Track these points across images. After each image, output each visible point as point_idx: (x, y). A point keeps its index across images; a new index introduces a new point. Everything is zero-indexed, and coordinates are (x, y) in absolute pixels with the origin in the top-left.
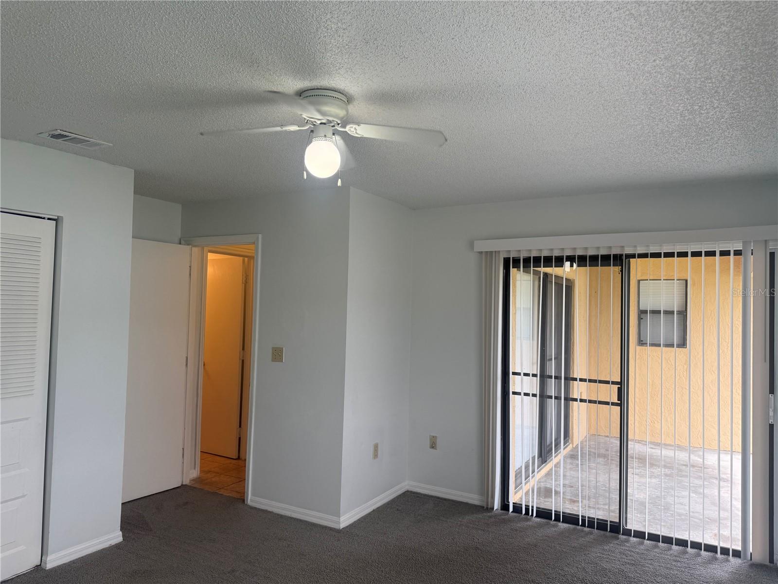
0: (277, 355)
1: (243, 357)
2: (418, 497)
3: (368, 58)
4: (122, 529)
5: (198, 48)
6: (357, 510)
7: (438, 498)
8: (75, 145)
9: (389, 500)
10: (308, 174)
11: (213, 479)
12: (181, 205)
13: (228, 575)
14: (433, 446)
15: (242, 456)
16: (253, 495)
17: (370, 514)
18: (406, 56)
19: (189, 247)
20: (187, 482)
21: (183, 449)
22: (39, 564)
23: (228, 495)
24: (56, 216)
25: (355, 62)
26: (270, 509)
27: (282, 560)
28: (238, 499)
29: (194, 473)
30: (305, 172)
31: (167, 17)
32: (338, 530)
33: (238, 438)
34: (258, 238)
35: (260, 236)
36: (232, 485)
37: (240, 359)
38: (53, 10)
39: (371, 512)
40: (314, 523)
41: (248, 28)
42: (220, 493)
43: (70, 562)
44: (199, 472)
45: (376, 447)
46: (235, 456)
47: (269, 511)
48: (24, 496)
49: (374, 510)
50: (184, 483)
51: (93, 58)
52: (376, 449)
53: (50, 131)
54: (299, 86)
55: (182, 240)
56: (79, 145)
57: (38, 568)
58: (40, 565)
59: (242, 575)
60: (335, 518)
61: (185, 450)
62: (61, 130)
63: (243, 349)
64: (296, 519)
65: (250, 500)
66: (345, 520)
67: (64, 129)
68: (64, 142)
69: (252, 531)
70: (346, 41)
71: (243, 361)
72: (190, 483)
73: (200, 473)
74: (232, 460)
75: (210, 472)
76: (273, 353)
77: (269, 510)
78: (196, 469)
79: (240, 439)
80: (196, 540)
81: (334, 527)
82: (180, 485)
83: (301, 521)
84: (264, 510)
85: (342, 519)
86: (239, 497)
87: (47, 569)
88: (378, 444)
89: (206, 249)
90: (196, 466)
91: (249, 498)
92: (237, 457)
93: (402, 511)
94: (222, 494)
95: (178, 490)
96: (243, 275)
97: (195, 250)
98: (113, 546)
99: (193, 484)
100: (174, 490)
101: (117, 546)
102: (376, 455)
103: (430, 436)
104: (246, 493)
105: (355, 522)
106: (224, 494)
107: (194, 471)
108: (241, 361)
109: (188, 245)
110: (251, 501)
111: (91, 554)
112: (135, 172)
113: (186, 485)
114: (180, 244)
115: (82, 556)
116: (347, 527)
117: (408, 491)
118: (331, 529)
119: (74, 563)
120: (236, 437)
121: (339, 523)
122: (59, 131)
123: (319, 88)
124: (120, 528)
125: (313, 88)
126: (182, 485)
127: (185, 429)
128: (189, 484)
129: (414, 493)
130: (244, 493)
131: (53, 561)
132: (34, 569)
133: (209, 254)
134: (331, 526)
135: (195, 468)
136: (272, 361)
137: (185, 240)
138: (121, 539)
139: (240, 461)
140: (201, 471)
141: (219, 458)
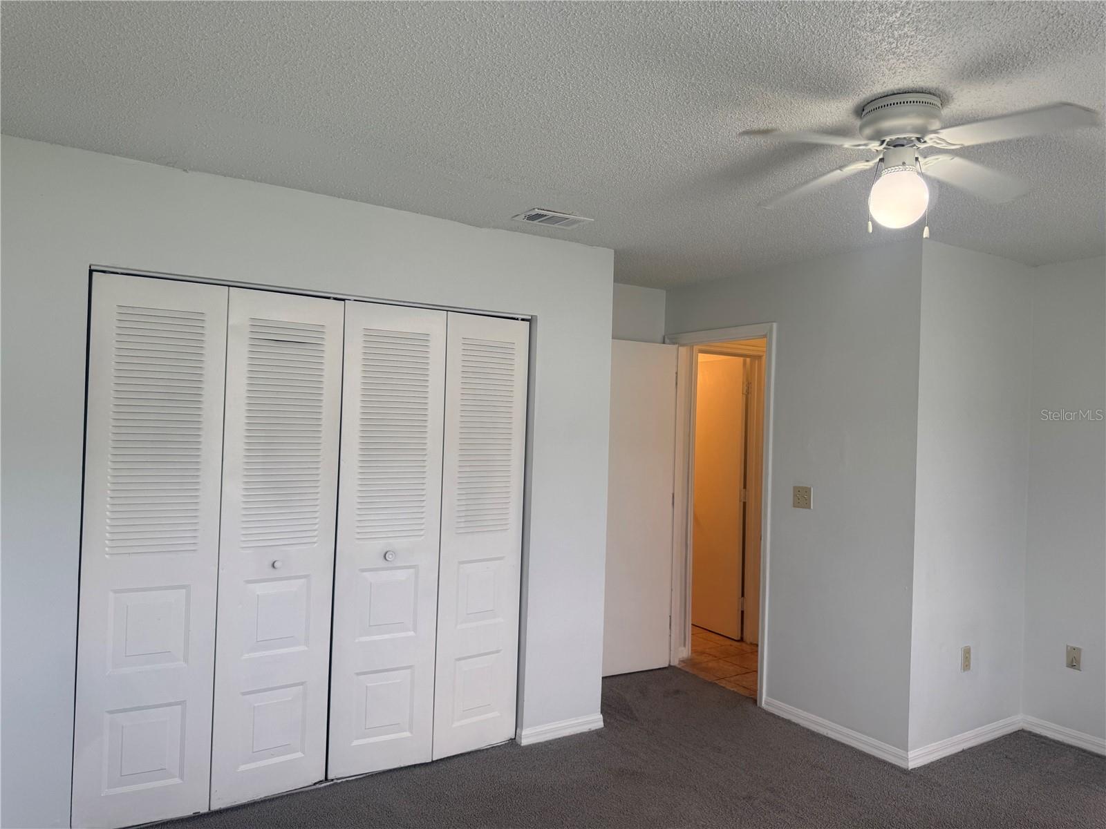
0: (802, 497)
1: (745, 498)
2: (1043, 743)
3: (988, 29)
4: (602, 712)
5: (722, 69)
6: (934, 745)
7: (1084, 751)
8: (552, 226)
9: (992, 738)
10: (875, 225)
11: (710, 664)
12: (665, 292)
13: (742, 801)
14: (1074, 663)
15: (748, 637)
16: (768, 695)
17: (957, 755)
18: (1061, 12)
19: (676, 346)
20: (675, 663)
21: (670, 617)
22: (513, 737)
23: (732, 689)
24: (529, 315)
25: (965, 39)
26: (794, 719)
27: (819, 797)
28: (747, 698)
29: (684, 652)
30: (870, 223)
31: (687, 33)
32: (905, 770)
33: (740, 612)
34: (771, 330)
35: (775, 325)
36: (737, 677)
37: (740, 501)
38: (551, 56)
39: (959, 753)
40: (865, 753)
41: (799, 24)
42: (722, 685)
43: (547, 741)
44: (690, 652)
45: (967, 653)
46: (737, 636)
47: (794, 723)
48: (497, 652)
49: (963, 751)
50: (672, 664)
51: (588, 109)
52: (967, 655)
53: (527, 212)
54: (864, 96)
55: (666, 339)
56: (556, 225)
57: (513, 742)
58: (515, 739)
59: (763, 806)
60: (901, 752)
61: (672, 619)
62: (538, 209)
63: (745, 487)
64: (836, 741)
65: (765, 701)
66: (917, 757)
67: (543, 208)
68: (541, 223)
69: (771, 746)
70: (954, 9)
71: (744, 504)
72: (679, 664)
73: (692, 653)
74: (733, 642)
75: (704, 653)
76: (795, 495)
77: (793, 721)
78: (687, 647)
79: (742, 612)
80: (695, 744)
81: (899, 765)
82: (667, 666)
83: (843, 745)
84: (786, 720)
85: (911, 754)
86: (747, 695)
87: (522, 745)
88: (970, 649)
89: (696, 348)
90: (687, 643)
91: (763, 700)
92: (739, 638)
93: (1016, 760)
94: (724, 687)
95: (665, 671)
96: (743, 383)
97: (683, 350)
98: (593, 731)
99: (683, 667)
100: (660, 671)
101: (597, 733)
102: (966, 665)
103: (1067, 646)
104: (758, 692)
105: (932, 763)
106: (727, 687)
107: (683, 648)
108: (742, 504)
109: (674, 343)
110: (767, 703)
111: (569, 736)
112: (615, 252)
113: (674, 667)
114: (664, 343)
115: (560, 736)
116: (920, 768)
117: (1023, 731)
118: (893, 766)
119: (550, 744)
120: (738, 610)
121: (907, 759)
122: (536, 210)
123: (896, 92)
124: (600, 710)
125: (886, 94)
126: (670, 666)
127: (672, 590)
128: (679, 667)
129: (1036, 735)
130: (756, 691)
131: (529, 737)
132: (508, 744)
133: (700, 354)
134: (893, 763)
135: (685, 646)
136: (794, 506)
137: (671, 337)
138: (600, 724)
139: (744, 645)
140: (694, 651)
141: (713, 635)
